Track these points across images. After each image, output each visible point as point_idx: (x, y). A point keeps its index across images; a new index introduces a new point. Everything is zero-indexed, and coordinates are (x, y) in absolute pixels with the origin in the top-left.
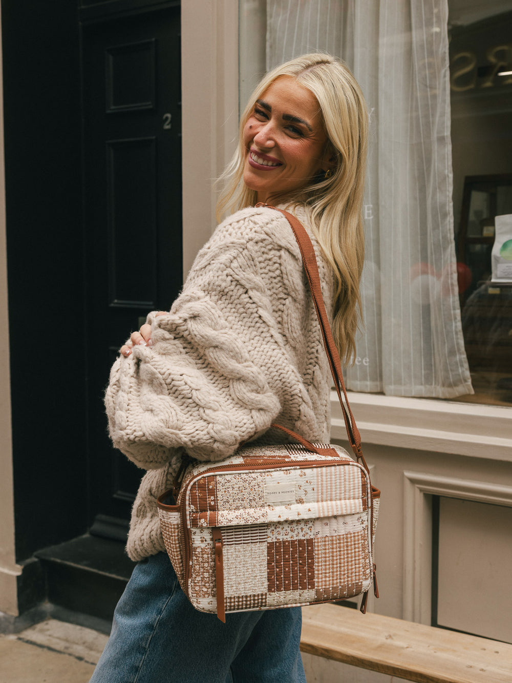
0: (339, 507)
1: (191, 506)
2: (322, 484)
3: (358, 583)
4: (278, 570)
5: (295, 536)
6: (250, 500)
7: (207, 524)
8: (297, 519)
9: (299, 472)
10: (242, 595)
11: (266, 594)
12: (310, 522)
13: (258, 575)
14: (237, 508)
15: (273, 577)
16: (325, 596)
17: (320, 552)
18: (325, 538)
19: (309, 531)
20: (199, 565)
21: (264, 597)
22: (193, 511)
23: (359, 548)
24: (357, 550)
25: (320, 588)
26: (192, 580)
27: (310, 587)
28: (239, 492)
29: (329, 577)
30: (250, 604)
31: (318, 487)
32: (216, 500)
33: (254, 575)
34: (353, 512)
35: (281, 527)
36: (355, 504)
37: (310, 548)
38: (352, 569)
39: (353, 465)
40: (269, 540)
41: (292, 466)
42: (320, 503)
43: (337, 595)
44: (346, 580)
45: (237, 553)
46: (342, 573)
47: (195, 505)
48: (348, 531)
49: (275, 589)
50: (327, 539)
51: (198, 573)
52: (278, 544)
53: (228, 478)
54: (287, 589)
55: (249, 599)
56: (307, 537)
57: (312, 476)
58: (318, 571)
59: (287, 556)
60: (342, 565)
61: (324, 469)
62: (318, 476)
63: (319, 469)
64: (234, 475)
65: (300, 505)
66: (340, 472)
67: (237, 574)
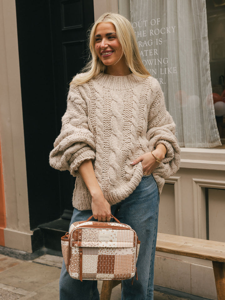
0: (125, 244)
3: (130, 273)
4: (101, 265)
5: (108, 253)
6: (94, 239)
7: (78, 245)
8: (109, 247)
12: (114, 249)
13: (94, 266)
14: (89, 241)
17: (117, 260)
18: (119, 255)
19: (113, 252)
21: (95, 275)
22: (73, 241)
24: (130, 261)
25: (116, 274)
26: (70, 266)
28: (90, 235)
29: (119, 270)
30: (90, 277)
31: (118, 237)
32: (81, 238)
33: (92, 266)
34: (130, 247)
35: (104, 250)
36: (131, 244)
37: (113, 259)
38: (128, 268)
40: (99, 254)
41: (109, 228)
42: (118, 243)
44: (126, 272)
45: (87, 258)
46: (124, 269)
47: (74, 238)
48: (127, 254)
49: (99, 272)
52: (102, 256)
53: (86, 230)
54: (104, 273)
55: (90, 275)
56: (113, 254)
57: (116, 232)
58: (116, 267)
59: (105, 261)
60: (125, 266)
61: (121, 230)
62: (118, 233)
64: (88, 229)
65: (111, 242)
66: (126, 232)
67: (87, 265)
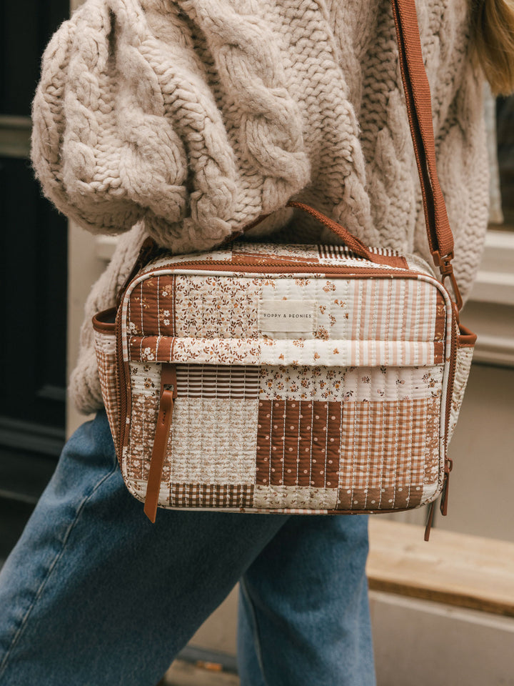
0: (391, 351)
1: (131, 324)
2: (363, 309)
3: (415, 487)
4: (275, 448)
5: (309, 394)
6: (233, 324)
7: (155, 356)
8: (313, 364)
9: (323, 283)
10: (211, 483)
11: (252, 487)
12: (337, 374)
13: (240, 453)
14: (209, 336)
15: (266, 460)
16: (356, 502)
17: (351, 426)
18: (362, 403)
19: (334, 389)
20: (141, 425)
21: (249, 491)
22: (133, 334)
23: (421, 427)
24: (418, 430)
25: (347, 487)
26: (129, 449)
27: (329, 483)
28: (213, 307)
29: (364, 472)
30: (225, 500)
31: (355, 314)
32: (173, 318)
33: (233, 453)
34: (416, 363)
35: (285, 376)
36: (420, 349)
37: (333, 418)
38: (406, 462)
39: (423, 280)
40: (263, 396)
41: (313, 273)
42: (357, 343)
43: (377, 503)
44: (394, 479)
45: (206, 412)
46: (388, 467)
47: (137, 322)
48: (404, 395)
49: (268, 481)
50: (366, 406)
51: (139, 438)
52: (277, 405)
53: (196, 281)
54: (288, 482)
55: (222, 491)
56: (331, 399)
57: (346, 292)
58: (346, 458)
59: (292, 428)
60: (389, 453)
61: (370, 282)
62: (356, 294)
63: (360, 282)
64: (206, 278)
65: (320, 342)
66: (398, 289)
67: (204, 448)
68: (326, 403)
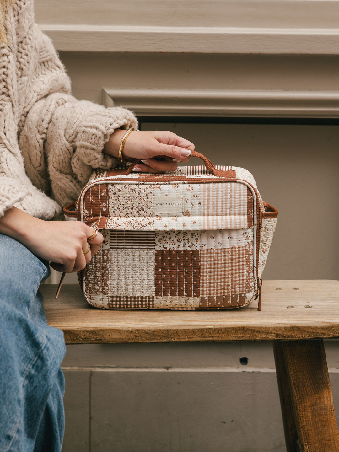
0: (224, 221)
1: (85, 210)
2: (208, 199)
3: (242, 294)
4: (164, 276)
5: (181, 246)
6: (139, 209)
7: (98, 226)
8: (183, 230)
9: (187, 186)
10: (131, 295)
11: (153, 297)
12: (196, 234)
13: (146, 279)
14: (127, 216)
15: (160, 282)
16: (210, 304)
17: (205, 263)
18: (210, 250)
19: (195, 243)
20: (92, 265)
21: (151, 299)
22: (86, 216)
23: (243, 262)
24: (241, 263)
25: (205, 296)
26: (86, 278)
27: (195, 294)
28: (129, 201)
29: (213, 287)
30: (139, 305)
31: (204, 202)
32: (107, 207)
33: (142, 278)
34: (238, 227)
35: (168, 236)
36: (240, 219)
37: (195, 258)
38: (236, 281)
39: (240, 183)
40: (157, 248)
41: (181, 181)
42: (206, 217)
43: (221, 304)
44: (230, 290)
45: (127, 257)
46: (226, 284)
47: (88, 209)
48: (233, 245)
49: (161, 294)
50: (212, 251)
51: (91, 271)
52: (165, 252)
53: (119, 187)
54: (172, 294)
55: (137, 300)
56: (193, 248)
57: (199, 190)
58: (203, 280)
59: (173, 264)
60: (227, 276)
61: (211, 185)
62: (204, 191)
63: (206, 185)
64: (124, 185)
65: (186, 218)
66: (227, 188)
67: (126, 276)
68: (191, 250)
